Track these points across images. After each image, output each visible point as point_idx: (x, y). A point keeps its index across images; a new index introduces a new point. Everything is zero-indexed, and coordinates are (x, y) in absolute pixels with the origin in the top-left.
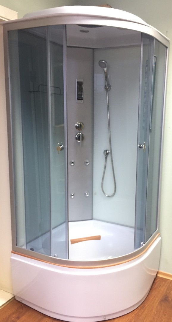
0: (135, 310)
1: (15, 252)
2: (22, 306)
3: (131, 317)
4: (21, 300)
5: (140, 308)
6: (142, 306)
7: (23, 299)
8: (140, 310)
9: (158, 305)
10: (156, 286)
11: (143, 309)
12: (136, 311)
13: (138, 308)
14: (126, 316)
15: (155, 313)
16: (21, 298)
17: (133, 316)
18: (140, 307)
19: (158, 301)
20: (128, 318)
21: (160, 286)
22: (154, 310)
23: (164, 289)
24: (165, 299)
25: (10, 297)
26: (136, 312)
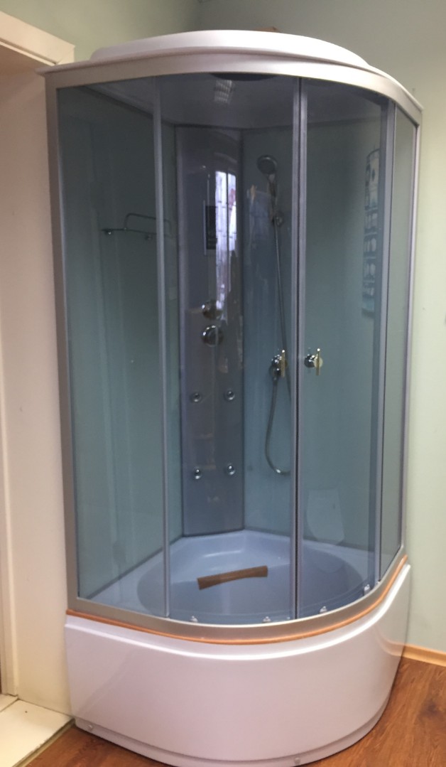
0: (365, 739)
1: (76, 611)
2: (95, 741)
3: (358, 757)
4: (91, 726)
5: (374, 734)
6: (378, 728)
7: (96, 725)
8: (376, 738)
9: (415, 724)
10: (402, 681)
11: (381, 735)
12: (368, 740)
13: (370, 734)
14: (344, 754)
15: (412, 743)
16: (91, 724)
17: (361, 752)
18: (374, 731)
19: (415, 716)
20: (350, 759)
21: (414, 679)
22: (407, 736)
23: (424, 687)
24: (430, 710)
25: (61, 721)
26: (367, 743)
